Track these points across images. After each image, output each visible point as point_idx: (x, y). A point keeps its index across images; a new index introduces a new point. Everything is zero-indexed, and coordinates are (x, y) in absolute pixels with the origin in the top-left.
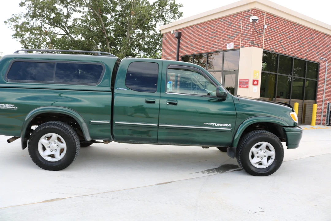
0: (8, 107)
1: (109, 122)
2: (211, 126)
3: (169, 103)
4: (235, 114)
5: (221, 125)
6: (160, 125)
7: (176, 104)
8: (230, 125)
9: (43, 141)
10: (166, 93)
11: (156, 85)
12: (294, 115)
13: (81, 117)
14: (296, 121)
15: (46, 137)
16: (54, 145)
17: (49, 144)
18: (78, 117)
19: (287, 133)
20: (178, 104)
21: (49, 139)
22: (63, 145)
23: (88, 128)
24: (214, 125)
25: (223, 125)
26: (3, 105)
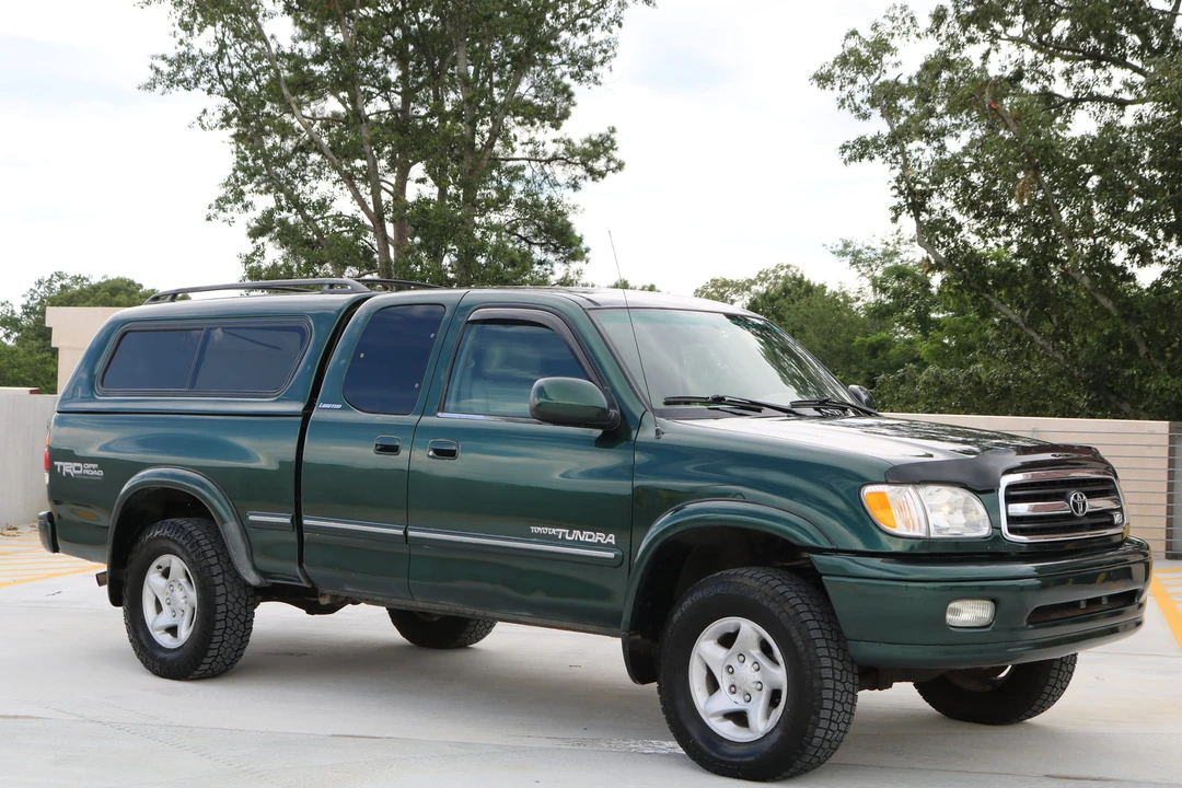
0: (88, 472)
1: (288, 521)
2: (553, 540)
3: (436, 451)
4: (630, 490)
5: (584, 536)
6: (411, 533)
7: (451, 454)
8: (611, 539)
9: (154, 579)
10: (439, 414)
11: (417, 386)
12: (889, 495)
13: (225, 503)
14: (895, 527)
15: (159, 567)
16: (179, 594)
17: (168, 590)
18: (216, 502)
19: (825, 582)
20: (460, 455)
21: (166, 574)
22: (193, 596)
23: (243, 540)
24: (563, 537)
25: (590, 537)
26: (80, 465)
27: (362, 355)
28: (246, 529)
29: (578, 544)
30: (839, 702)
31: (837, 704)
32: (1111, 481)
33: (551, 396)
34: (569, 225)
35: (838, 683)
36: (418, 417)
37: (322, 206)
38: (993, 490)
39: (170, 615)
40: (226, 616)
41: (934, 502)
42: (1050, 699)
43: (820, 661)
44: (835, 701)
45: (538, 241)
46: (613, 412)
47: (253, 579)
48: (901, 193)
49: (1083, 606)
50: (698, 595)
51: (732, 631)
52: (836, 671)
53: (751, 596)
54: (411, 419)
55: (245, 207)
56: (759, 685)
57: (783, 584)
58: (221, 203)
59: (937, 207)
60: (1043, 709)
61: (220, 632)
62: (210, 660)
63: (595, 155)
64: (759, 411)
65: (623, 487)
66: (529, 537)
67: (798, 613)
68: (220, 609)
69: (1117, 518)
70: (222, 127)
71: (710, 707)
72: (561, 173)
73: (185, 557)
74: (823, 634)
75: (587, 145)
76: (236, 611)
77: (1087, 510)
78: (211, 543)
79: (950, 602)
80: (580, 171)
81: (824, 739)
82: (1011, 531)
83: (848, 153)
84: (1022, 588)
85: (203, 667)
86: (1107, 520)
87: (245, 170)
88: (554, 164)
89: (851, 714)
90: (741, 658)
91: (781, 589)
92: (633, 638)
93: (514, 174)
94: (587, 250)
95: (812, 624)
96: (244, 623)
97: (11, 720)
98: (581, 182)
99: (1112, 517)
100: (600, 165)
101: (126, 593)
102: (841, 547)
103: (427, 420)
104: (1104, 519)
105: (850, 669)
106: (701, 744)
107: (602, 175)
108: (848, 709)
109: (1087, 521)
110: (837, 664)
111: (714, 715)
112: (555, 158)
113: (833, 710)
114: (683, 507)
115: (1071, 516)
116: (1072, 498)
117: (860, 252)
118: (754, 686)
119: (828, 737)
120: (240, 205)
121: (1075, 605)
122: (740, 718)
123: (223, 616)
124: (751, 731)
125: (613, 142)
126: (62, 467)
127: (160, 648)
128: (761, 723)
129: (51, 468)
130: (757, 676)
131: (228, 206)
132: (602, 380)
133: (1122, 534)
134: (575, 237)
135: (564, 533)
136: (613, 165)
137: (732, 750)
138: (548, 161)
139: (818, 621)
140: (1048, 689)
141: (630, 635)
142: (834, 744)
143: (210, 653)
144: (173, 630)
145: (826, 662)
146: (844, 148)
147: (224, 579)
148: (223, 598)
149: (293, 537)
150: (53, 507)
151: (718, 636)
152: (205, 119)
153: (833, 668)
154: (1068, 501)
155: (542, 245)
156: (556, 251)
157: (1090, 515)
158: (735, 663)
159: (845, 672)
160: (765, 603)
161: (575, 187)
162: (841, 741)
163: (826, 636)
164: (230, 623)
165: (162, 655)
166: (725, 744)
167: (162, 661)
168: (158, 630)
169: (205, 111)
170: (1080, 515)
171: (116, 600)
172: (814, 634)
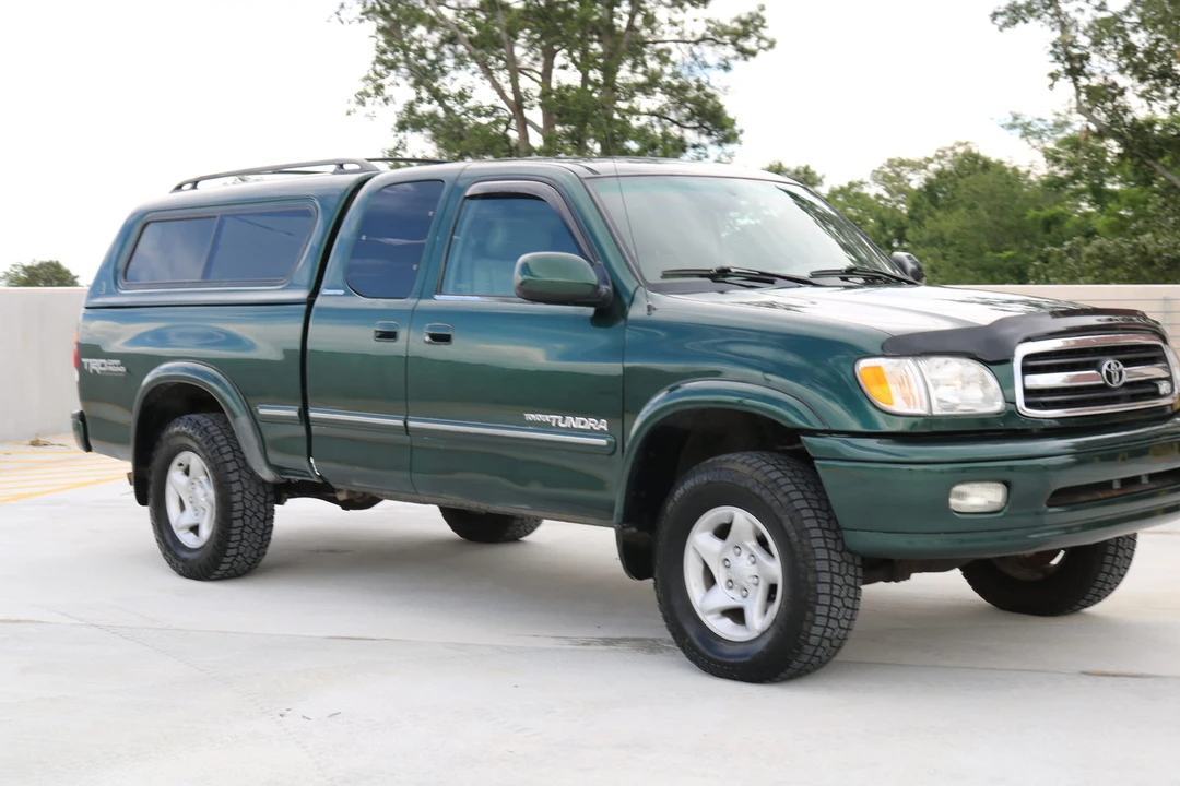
0: (111, 368)
1: (295, 413)
2: (545, 427)
3: (432, 336)
4: (620, 372)
5: (577, 423)
6: (411, 424)
7: (446, 339)
8: (603, 425)
9: (175, 477)
10: (437, 297)
11: (415, 267)
12: (885, 370)
13: (237, 398)
14: (891, 404)
15: (181, 465)
16: (199, 492)
17: (190, 489)
18: (228, 398)
19: (818, 468)
20: (455, 340)
21: (187, 472)
22: (212, 493)
23: (256, 435)
24: (557, 424)
25: (583, 423)
26: (103, 361)
27: (364, 238)
28: (256, 422)
29: (571, 431)
30: (839, 597)
31: (835, 599)
32: (1159, 347)
33: (536, 272)
34: (721, 107)
35: (836, 577)
36: (415, 301)
37: (462, 97)
38: (1008, 361)
39: (193, 513)
40: (244, 514)
41: (937, 375)
42: (1107, 587)
43: (815, 553)
44: (832, 596)
45: (690, 124)
46: (605, 289)
47: (267, 475)
48: (1058, 58)
49: (1117, 485)
50: (689, 484)
51: (727, 521)
52: (833, 564)
53: (743, 484)
54: (407, 303)
55: (386, 100)
56: (756, 580)
57: (778, 469)
58: (362, 98)
59: (1097, 71)
60: (1099, 598)
61: (238, 531)
62: (229, 560)
63: (744, 35)
64: (772, 282)
65: (614, 368)
66: (524, 425)
67: (792, 501)
68: (237, 506)
69: (1164, 387)
70: (361, 21)
71: (707, 603)
72: (710, 53)
73: (201, 453)
74: (819, 523)
75: (736, 25)
76: (254, 509)
77: (1125, 379)
78: (227, 438)
79: (954, 485)
80: (730, 51)
81: (822, 637)
82: (1028, 405)
83: (1001, 20)
84: (1046, 468)
85: (223, 567)
86: (1152, 389)
87: (383, 62)
88: (703, 45)
89: (854, 609)
90: (738, 550)
91: (774, 475)
92: (627, 530)
93: (663, 57)
94: (741, 132)
95: (805, 513)
96: (264, 521)
97: (11, 625)
98: (732, 63)
99: (1157, 386)
100: (750, 44)
101: (151, 491)
102: (834, 428)
103: (424, 303)
104: (1148, 388)
105: (851, 561)
106: (698, 643)
107: (753, 54)
108: (849, 602)
109: (1124, 392)
110: (835, 556)
111: (711, 612)
112: (704, 39)
113: (831, 605)
114: (678, 387)
115: (1103, 387)
116: (1105, 367)
117: (1029, 124)
118: (750, 580)
119: (827, 635)
120: (380, 99)
121: (1107, 485)
122: (737, 615)
123: (239, 514)
124: (747, 629)
125: (763, 21)
126: (88, 364)
127: (184, 548)
128: (758, 620)
129: (79, 365)
130: (753, 570)
131: (367, 100)
132: (594, 253)
133: (1171, 405)
134: (728, 119)
135: (557, 420)
136: (764, 44)
137: (728, 650)
138: (696, 43)
139: (814, 509)
140: (1102, 577)
141: (623, 527)
142: (836, 643)
143: (230, 552)
144: (195, 529)
145: (822, 554)
146: (995, 16)
147: (240, 476)
148: (240, 494)
149: (302, 431)
150: (83, 405)
151: (714, 526)
152: (343, 12)
153: (830, 560)
154: (1100, 371)
155: (695, 128)
156: (709, 134)
157: (1128, 385)
158: (731, 555)
159: (844, 565)
160: (757, 491)
161: (727, 68)
162: (845, 639)
163: (823, 525)
164: (248, 521)
165: (184, 555)
166: (722, 643)
167: (185, 560)
168: (182, 528)
169: (342, 6)
170: (1115, 385)
171: (142, 500)
172: (807, 523)
